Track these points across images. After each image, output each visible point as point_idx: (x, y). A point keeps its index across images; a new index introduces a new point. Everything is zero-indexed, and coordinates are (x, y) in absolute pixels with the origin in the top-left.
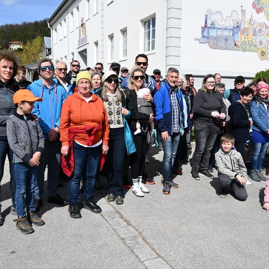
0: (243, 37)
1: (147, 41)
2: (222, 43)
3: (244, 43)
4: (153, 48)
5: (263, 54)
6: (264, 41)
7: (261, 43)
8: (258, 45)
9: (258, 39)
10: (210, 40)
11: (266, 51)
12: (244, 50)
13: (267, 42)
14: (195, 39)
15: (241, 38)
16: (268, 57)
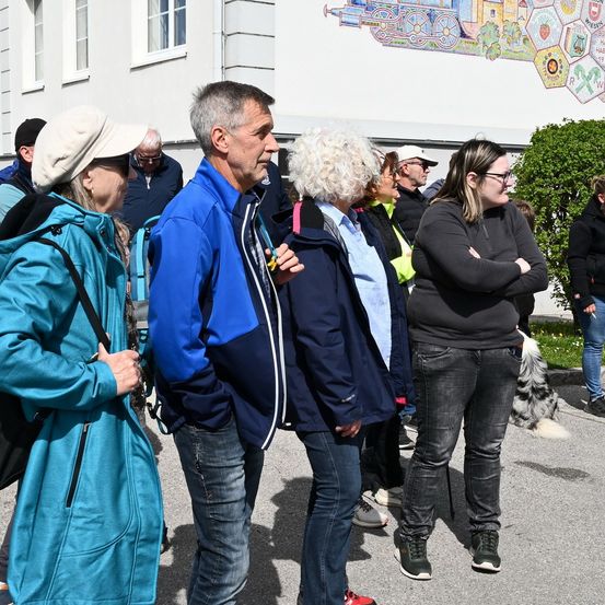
0: (487, 9)
1: (157, 15)
2: (417, 26)
3: (491, 28)
4: (180, 40)
5: (553, 68)
6: (555, 26)
7: (545, 31)
9: (537, 20)
10: (376, 17)
11: (562, 58)
12: (493, 54)
13: (565, 28)
14: (327, 12)
15: (480, 14)
16: (569, 79)
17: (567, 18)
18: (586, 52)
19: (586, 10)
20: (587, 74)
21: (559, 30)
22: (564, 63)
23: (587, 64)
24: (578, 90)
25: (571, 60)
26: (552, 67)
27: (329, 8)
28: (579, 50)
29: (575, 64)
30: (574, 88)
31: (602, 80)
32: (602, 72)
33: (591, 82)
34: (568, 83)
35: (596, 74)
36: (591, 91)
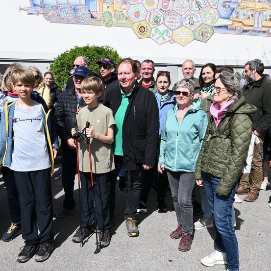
0: (105, 6)
2: (67, 14)
3: (108, 14)
6: (143, 12)
7: (137, 14)
8: (133, 17)
9: (132, 10)
10: (46, 11)
11: (148, 25)
12: (109, 24)
13: (149, 13)
14: (20, 9)
15: (101, 9)
16: (152, 34)
17: (149, 8)
18: (161, 22)
19: (160, 5)
20: (162, 32)
21: (145, 14)
22: (149, 27)
23: (162, 28)
24: (157, 39)
25: (152, 26)
26: (142, 29)
27: (22, 8)
29: (155, 28)
30: (154, 38)
31: (170, 34)
32: (170, 32)
33: (164, 36)
34: (151, 36)
35: (167, 32)
36: (164, 39)
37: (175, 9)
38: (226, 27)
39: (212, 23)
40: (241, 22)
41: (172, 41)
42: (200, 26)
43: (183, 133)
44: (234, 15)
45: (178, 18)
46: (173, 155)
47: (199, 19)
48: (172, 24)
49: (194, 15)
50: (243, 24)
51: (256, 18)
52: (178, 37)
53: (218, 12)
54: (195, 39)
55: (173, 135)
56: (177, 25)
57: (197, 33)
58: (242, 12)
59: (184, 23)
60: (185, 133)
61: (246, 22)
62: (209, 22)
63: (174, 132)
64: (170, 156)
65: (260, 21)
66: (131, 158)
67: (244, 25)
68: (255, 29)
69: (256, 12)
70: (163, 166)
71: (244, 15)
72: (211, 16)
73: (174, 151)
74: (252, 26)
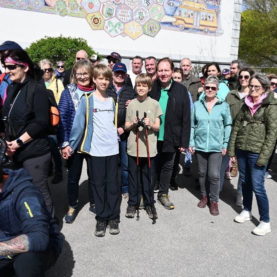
3: (62, 3)
6: (96, 3)
7: (91, 5)
11: (101, 17)
12: (63, 14)
13: (102, 5)
16: (105, 27)
18: (114, 15)
20: (114, 25)
21: (99, 5)
22: (102, 19)
23: (114, 21)
24: (110, 31)
25: (105, 19)
26: (96, 21)
28: (110, 14)
29: (108, 21)
30: (108, 31)
31: (122, 28)
32: (122, 25)
33: (117, 28)
34: (105, 28)
35: (119, 25)
36: (117, 32)
37: (126, 3)
38: (171, 23)
39: (158, 19)
40: (183, 20)
41: (124, 34)
42: (148, 21)
43: (213, 121)
44: (177, 13)
45: (129, 12)
46: (204, 139)
47: (148, 14)
48: (123, 17)
49: (143, 10)
50: (184, 22)
51: (195, 17)
52: (130, 31)
53: (164, 9)
54: (144, 33)
55: (204, 123)
56: (129, 19)
57: (146, 28)
58: (184, 10)
59: (134, 17)
60: (215, 121)
61: (188, 20)
62: (156, 18)
63: (205, 120)
64: (202, 140)
65: (198, 20)
66: (170, 142)
67: (186, 23)
68: (194, 27)
69: (195, 11)
70: (194, 148)
71: (185, 13)
72: (158, 13)
73: (205, 136)
74: (192, 24)
